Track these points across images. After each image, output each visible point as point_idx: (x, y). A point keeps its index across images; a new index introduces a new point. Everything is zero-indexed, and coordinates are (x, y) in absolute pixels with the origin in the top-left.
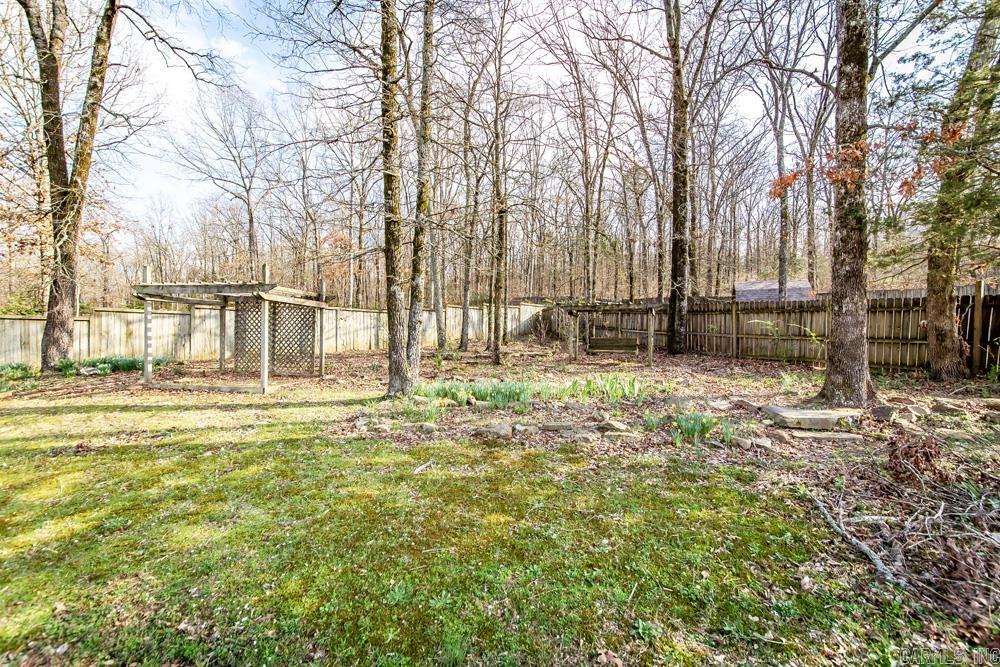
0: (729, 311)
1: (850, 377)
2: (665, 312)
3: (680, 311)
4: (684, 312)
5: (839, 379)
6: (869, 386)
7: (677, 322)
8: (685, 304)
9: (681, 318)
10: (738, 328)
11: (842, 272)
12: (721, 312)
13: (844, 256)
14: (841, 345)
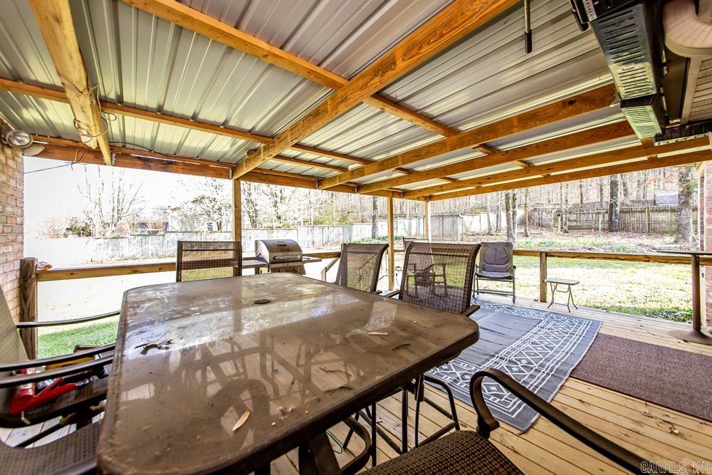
0: (644, 212)
1: (684, 235)
2: (607, 212)
3: (615, 212)
4: (618, 212)
5: (681, 236)
6: (693, 237)
7: (613, 217)
8: (618, 209)
9: (616, 215)
10: (649, 219)
11: (681, 202)
12: (639, 212)
13: (681, 197)
14: (681, 225)
